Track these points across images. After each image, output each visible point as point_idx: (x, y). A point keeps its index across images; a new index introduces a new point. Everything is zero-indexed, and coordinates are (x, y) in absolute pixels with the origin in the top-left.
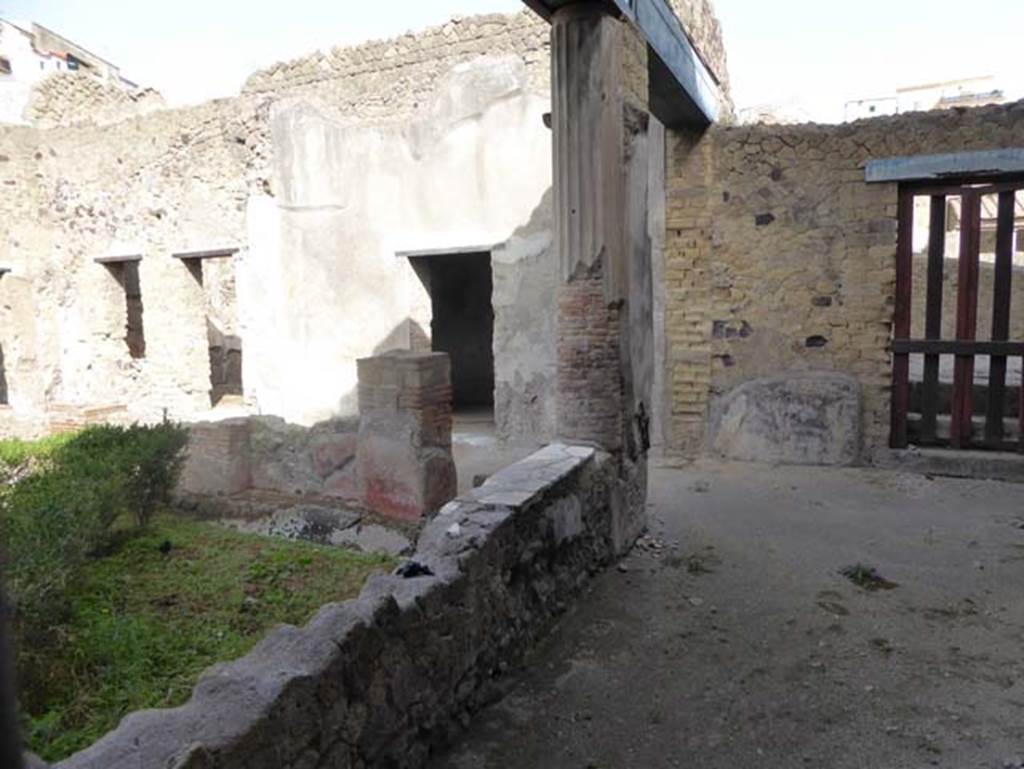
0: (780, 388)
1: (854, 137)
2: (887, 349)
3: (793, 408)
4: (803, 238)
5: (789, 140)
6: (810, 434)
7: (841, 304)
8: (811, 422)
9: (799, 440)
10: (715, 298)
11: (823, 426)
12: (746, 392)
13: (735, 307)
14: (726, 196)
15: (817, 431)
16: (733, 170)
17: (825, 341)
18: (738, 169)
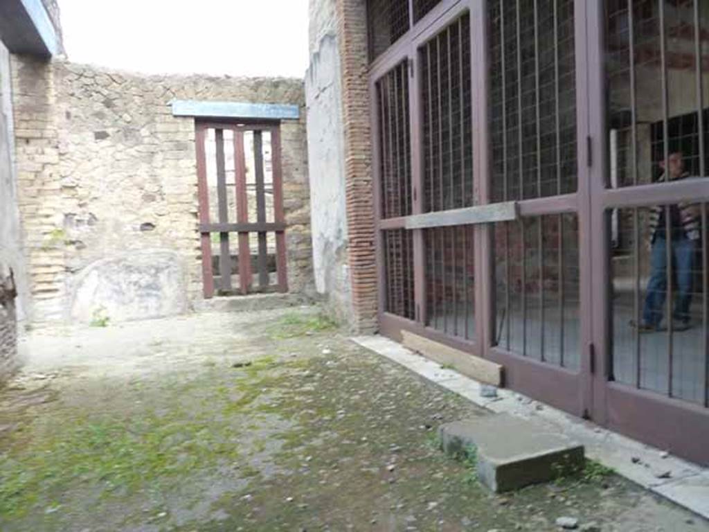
0: (123, 263)
1: (162, 83)
2: (197, 231)
3: (134, 277)
4: (133, 151)
5: (115, 78)
6: (148, 295)
7: (163, 199)
8: (149, 287)
9: (141, 302)
10: (64, 195)
11: (158, 288)
12: (96, 268)
13: (81, 202)
14: (68, 115)
15: (154, 292)
16: (72, 95)
17: (154, 226)
18: (77, 94)
